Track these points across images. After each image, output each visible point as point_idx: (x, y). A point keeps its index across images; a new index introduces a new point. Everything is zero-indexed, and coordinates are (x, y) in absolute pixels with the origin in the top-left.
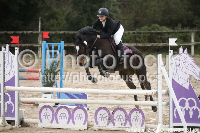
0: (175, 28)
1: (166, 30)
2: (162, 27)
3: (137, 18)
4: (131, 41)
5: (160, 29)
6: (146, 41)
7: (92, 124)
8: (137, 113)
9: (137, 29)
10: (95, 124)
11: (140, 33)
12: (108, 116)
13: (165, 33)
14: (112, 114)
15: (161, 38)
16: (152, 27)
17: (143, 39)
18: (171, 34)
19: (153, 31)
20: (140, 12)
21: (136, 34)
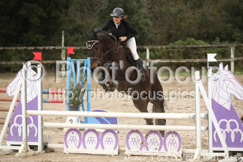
0: (213, 42)
1: (203, 45)
2: (198, 41)
3: (171, 32)
4: (164, 57)
5: (196, 43)
6: (181, 57)
7: (122, 149)
8: (173, 136)
9: (171, 44)
10: (126, 149)
11: (174, 48)
12: (141, 140)
13: (201, 48)
14: (146, 137)
15: (197, 53)
16: (187, 41)
17: (177, 55)
18: (208, 49)
19: (188, 46)
20: (174, 25)
21: (170, 49)
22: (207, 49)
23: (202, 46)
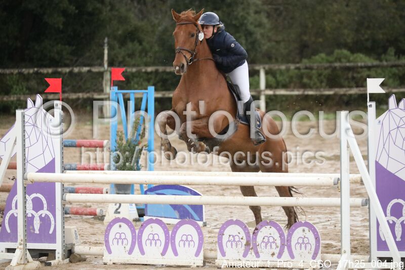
0: (383, 56)
1: (364, 62)
2: (355, 55)
3: (305, 38)
4: (292, 85)
5: (351, 59)
6: (324, 84)
7: (211, 254)
8: (304, 231)
9: (305, 61)
10: (219, 254)
11: (311, 68)
12: (245, 238)
13: (361, 67)
14: (254, 233)
15: (353, 78)
16: (335, 55)
17: (316, 80)
18: (375, 69)
19: (337, 65)
20: (310, 25)
21: (303, 71)
22: (372, 69)
23: (363, 64)
